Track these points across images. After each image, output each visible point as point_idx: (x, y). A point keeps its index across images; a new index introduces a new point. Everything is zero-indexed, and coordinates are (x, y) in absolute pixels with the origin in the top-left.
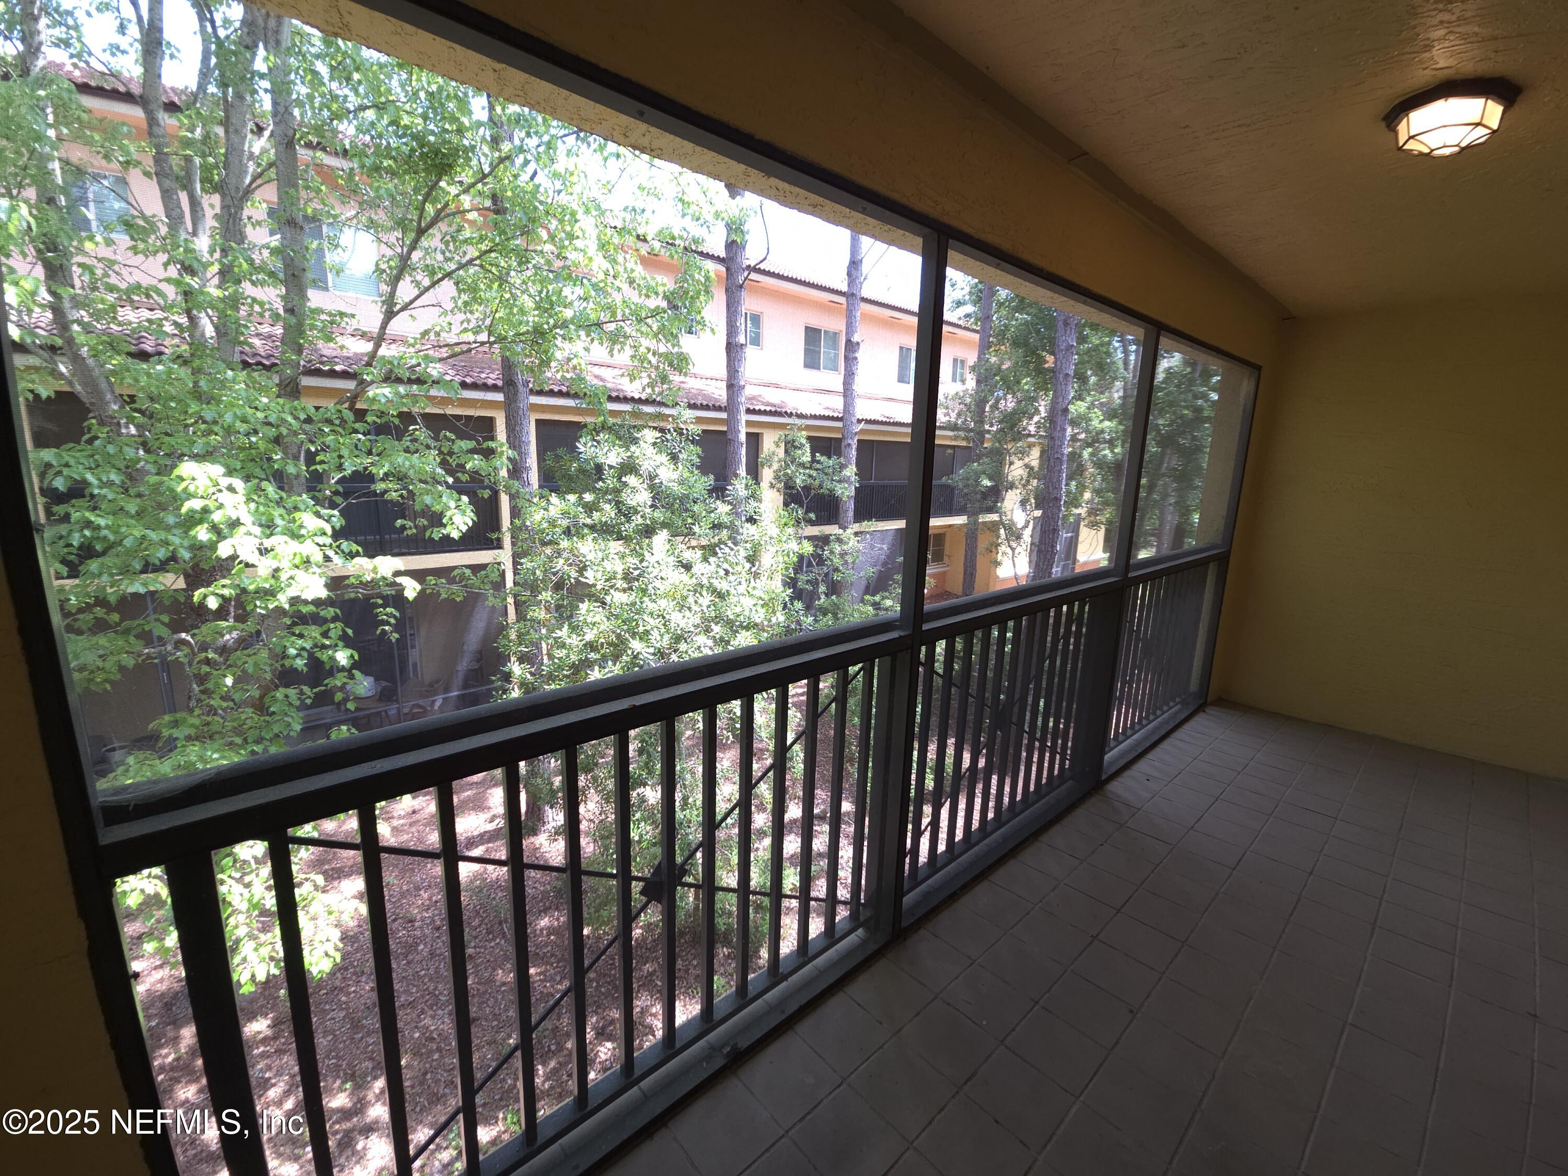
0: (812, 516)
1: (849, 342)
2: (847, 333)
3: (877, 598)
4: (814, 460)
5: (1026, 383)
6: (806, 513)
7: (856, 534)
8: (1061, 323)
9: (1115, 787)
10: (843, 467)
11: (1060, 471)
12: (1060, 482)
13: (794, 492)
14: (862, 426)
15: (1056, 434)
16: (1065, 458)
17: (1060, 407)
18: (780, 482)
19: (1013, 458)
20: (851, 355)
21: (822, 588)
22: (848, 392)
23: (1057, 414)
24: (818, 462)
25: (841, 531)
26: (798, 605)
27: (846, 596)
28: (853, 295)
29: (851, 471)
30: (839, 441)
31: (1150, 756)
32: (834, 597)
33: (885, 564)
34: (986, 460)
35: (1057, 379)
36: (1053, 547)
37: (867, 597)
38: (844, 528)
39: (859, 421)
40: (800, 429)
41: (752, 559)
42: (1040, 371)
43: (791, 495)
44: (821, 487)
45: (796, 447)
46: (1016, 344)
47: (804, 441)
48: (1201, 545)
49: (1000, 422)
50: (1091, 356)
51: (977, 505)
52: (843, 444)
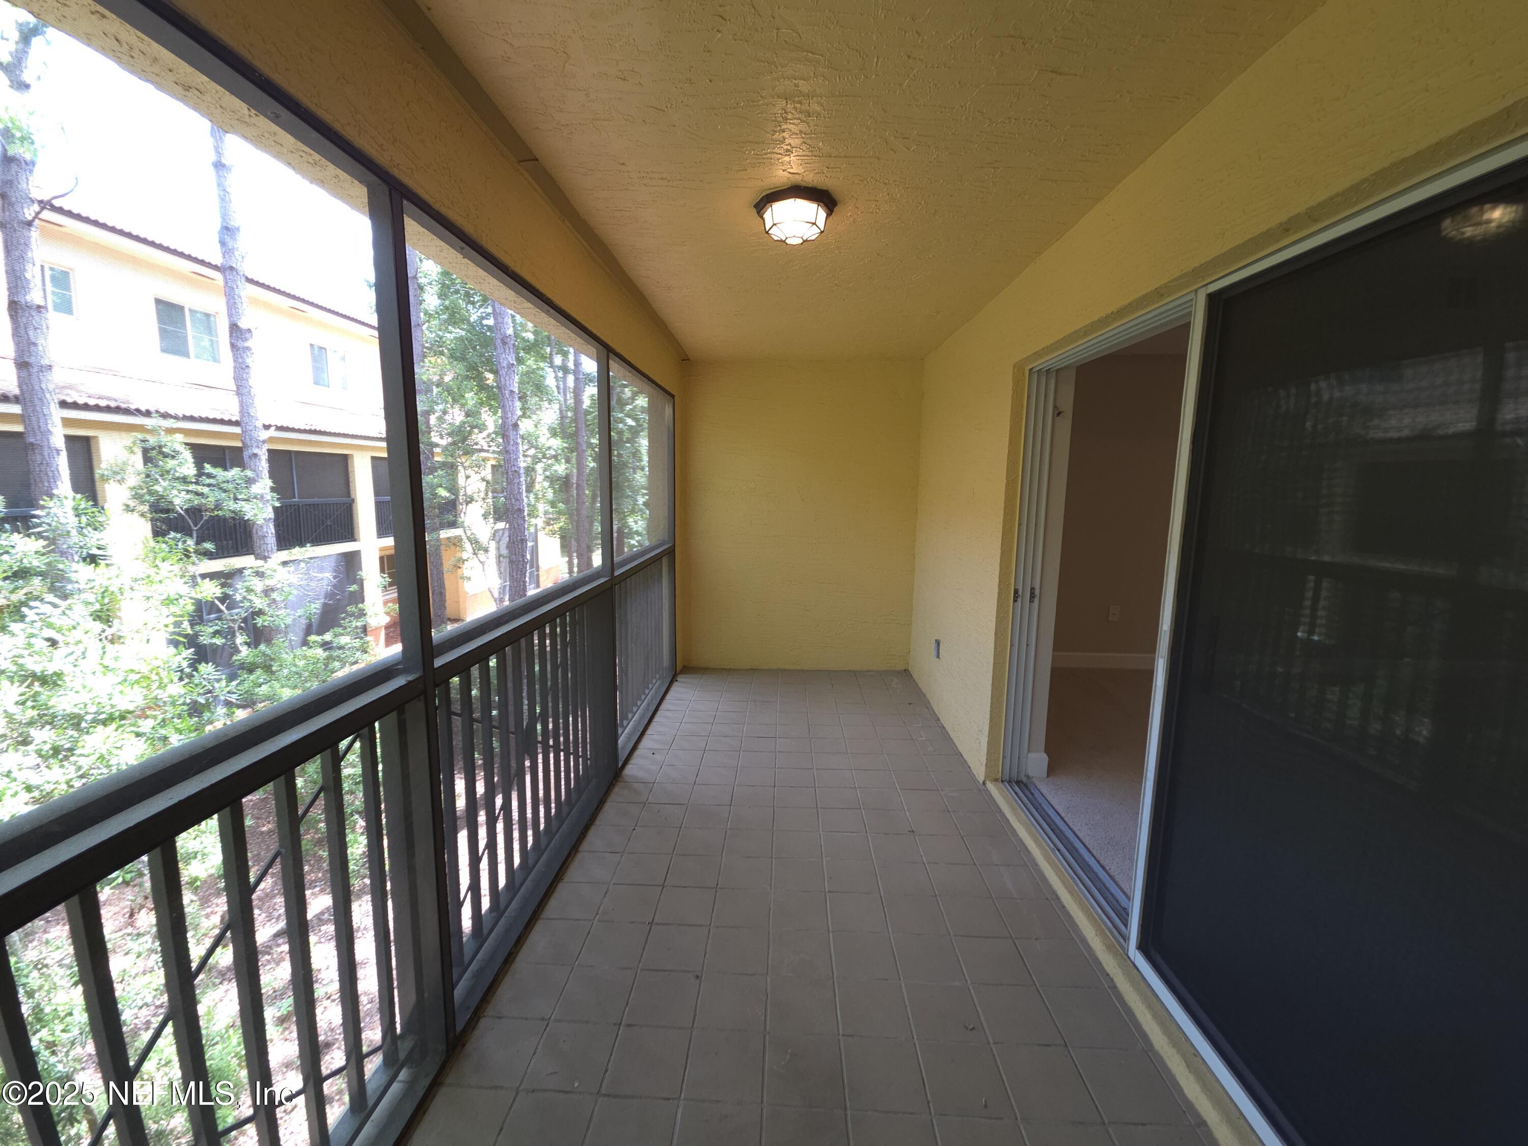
0: (209, 546)
1: (234, 328)
2: (230, 316)
3: (328, 637)
4: (200, 473)
5: (471, 398)
6: (198, 543)
7: (285, 563)
8: (499, 341)
9: (629, 770)
10: (250, 481)
11: (519, 483)
12: (520, 493)
13: (172, 516)
14: (272, 432)
15: (511, 448)
16: (522, 471)
17: (510, 422)
18: (142, 503)
19: (470, 472)
20: (240, 344)
21: (240, 639)
22: (241, 388)
23: (507, 430)
24: (209, 476)
25: (260, 563)
26: (207, 669)
27: (279, 640)
28: (231, 268)
29: (264, 485)
30: (239, 450)
31: (649, 732)
32: (262, 647)
33: (330, 595)
34: (440, 472)
35: (503, 395)
36: (524, 556)
37: (313, 638)
38: (265, 558)
39: (267, 427)
40: (170, 431)
41: (104, 616)
42: (482, 387)
43: (167, 521)
44: (218, 506)
45: (166, 456)
46: (453, 357)
47: (180, 448)
48: (654, 543)
49: (449, 434)
50: (529, 377)
51: (437, 521)
52: (246, 454)
